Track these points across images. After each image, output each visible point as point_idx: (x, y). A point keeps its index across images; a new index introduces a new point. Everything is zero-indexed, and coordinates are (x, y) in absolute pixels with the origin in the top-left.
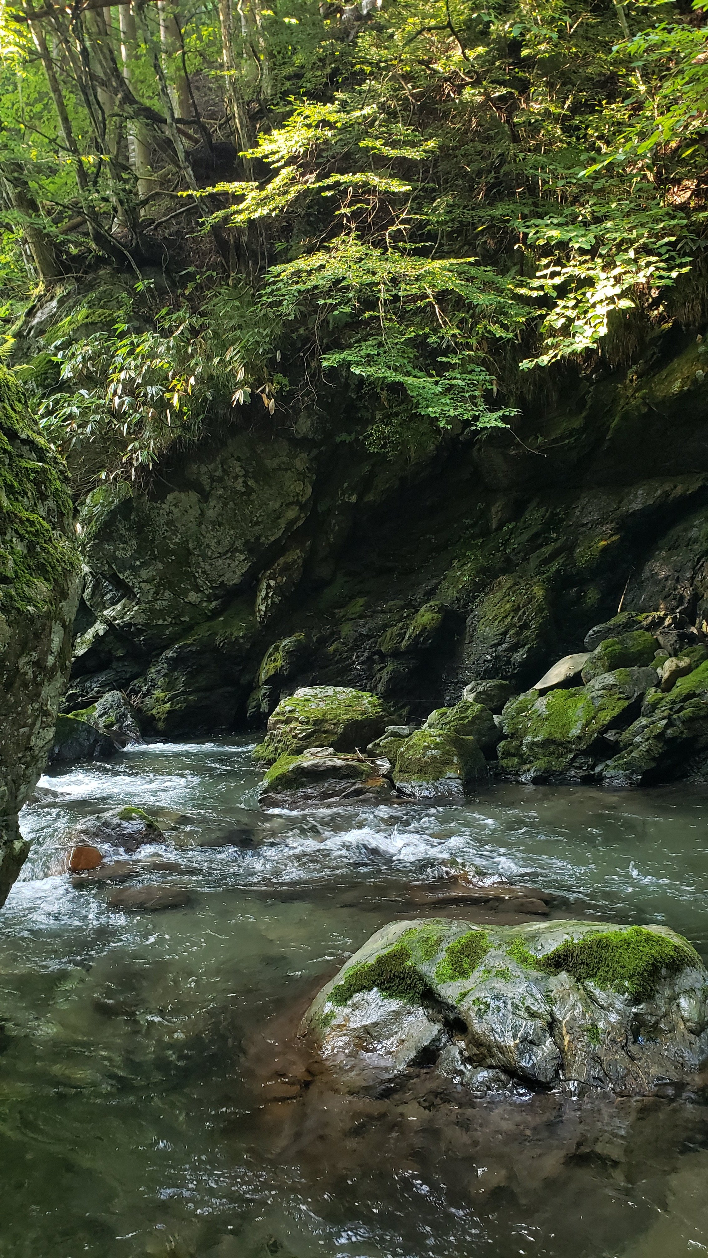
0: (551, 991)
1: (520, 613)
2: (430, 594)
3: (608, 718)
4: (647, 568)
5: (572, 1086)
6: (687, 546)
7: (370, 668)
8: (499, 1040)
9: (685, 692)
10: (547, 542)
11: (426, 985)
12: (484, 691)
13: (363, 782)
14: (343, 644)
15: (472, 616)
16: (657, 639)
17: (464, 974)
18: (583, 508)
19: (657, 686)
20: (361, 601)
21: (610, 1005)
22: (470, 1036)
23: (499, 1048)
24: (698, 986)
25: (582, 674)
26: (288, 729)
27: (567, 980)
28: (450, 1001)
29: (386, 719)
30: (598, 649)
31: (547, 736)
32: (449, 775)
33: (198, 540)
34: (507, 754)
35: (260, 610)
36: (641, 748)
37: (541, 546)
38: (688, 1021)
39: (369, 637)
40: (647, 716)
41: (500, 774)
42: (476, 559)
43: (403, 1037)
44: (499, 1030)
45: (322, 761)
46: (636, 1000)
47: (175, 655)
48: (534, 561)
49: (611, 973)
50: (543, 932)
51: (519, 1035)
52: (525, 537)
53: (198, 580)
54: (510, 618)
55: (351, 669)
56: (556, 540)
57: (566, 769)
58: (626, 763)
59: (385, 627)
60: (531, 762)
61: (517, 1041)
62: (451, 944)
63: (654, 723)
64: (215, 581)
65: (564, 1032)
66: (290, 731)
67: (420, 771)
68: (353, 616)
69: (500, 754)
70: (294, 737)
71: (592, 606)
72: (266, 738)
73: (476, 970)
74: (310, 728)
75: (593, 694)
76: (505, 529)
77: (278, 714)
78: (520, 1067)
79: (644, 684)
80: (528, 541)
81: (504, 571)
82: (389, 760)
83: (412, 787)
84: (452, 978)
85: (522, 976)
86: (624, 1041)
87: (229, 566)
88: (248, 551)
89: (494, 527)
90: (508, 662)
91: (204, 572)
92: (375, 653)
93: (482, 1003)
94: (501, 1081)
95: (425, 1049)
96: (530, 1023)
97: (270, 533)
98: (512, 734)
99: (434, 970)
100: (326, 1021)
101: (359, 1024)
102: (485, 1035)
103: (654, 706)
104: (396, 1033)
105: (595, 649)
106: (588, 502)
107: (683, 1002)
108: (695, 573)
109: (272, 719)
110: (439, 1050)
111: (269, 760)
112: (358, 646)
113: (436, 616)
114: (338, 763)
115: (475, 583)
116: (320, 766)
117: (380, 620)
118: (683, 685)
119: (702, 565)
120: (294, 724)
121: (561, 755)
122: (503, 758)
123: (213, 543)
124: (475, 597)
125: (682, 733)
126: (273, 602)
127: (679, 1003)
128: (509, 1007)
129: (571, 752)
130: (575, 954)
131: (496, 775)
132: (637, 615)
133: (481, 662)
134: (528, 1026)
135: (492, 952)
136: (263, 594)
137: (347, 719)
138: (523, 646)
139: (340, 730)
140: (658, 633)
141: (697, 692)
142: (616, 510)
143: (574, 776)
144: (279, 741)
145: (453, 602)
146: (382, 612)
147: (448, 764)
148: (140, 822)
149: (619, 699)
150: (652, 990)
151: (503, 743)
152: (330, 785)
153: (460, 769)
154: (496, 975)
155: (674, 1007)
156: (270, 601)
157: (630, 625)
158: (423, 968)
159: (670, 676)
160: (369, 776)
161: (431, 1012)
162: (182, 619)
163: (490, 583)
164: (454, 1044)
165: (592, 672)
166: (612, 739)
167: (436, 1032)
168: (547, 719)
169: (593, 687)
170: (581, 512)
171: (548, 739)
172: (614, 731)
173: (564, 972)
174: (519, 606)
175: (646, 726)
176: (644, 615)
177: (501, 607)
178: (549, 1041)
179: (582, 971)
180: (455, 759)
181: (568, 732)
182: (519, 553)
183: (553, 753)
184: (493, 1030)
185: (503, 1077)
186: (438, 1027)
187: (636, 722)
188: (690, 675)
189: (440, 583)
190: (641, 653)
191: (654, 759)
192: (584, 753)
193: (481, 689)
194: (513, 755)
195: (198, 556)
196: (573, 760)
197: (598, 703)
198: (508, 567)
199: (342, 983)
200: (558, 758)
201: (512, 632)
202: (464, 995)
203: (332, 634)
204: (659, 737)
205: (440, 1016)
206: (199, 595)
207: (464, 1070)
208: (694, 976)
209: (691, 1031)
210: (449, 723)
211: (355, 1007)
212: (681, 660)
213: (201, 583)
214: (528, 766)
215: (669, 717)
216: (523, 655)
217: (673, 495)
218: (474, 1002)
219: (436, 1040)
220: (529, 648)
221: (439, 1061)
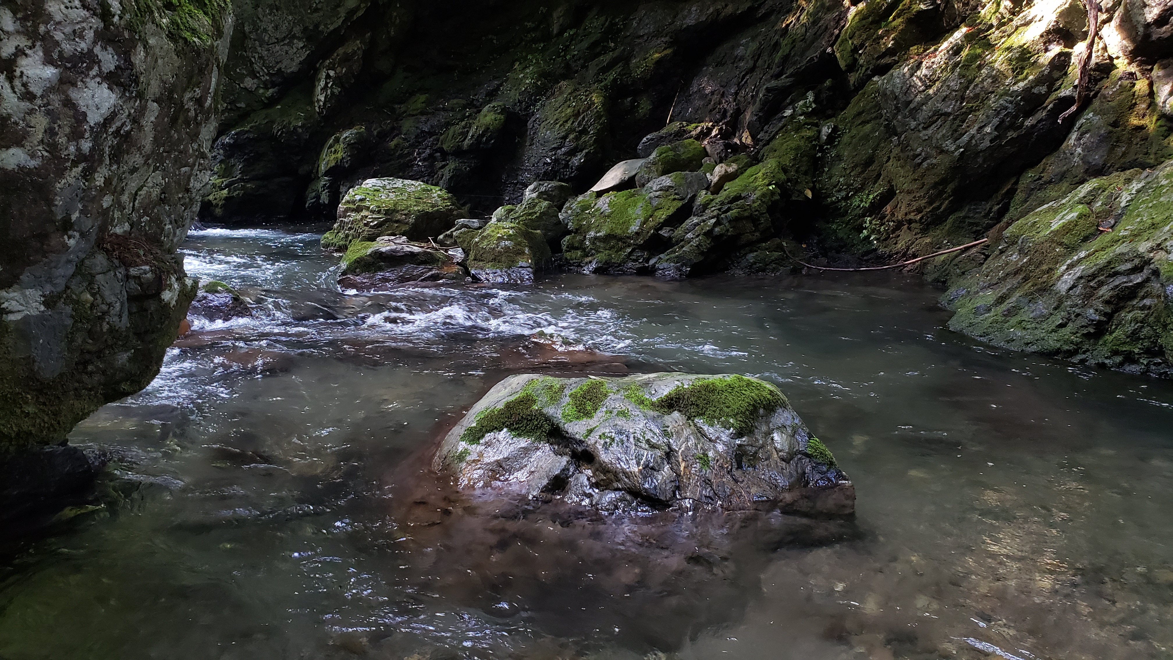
0: (668, 427)
1: (580, 118)
2: (492, 95)
3: (664, 217)
4: (695, 83)
5: (687, 503)
6: (733, 63)
7: (432, 166)
8: (625, 467)
9: (733, 195)
10: (606, 50)
11: (553, 424)
12: (545, 190)
13: (439, 268)
14: (404, 139)
15: (533, 119)
16: (704, 148)
17: (588, 415)
18: (640, 20)
19: (707, 189)
20: (423, 98)
21: (718, 438)
22: (597, 465)
23: (625, 473)
24: (788, 423)
25: (636, 178)
26: (359, 217)
27: (680, 418)
28: (577, 436)
29: (455, 213)
30: (653, 155)
31: (609, 231)
32: (520, 264)
33: (254, 23)
34: (571, 248)
35: (319, 101)
36: (692, 243)
37: (599, 54)
38: (781, 451)
39: (430, 134)
40: (697, 215)
41: (564, 265)
42: (537, 62)
43: (533, 469)
44: (624, 459)
45: (400, 247)
46: (739, 434)
47: (232, 141)
48: (593, 68)
49: (718, 411)
50: (654, 380)
51: (642, 462)
52: (585, 44)
53: (255, 66)
54: (570, 122)
55: (413, 165)
56: (613, 50)
57: (624, 262)
58: (677, 257)
59: (448, 124)
60: (592, 255)
61: (641, 468)
62: (574, 390)
63: (704, 221)
64: (273, 68)
65: (680, 460)
66: (361, 219)
67: (494, 260)
68: (415, 113)
69: (564, 248)
70: (366, 225)
71: (644, 116)
72: (335, 226)
73: (598, 411)
74: (382, 217)
75: (652, 195)
76: (566, 35)
77: (348, 202)
78: (644, 488)
79: (696, 187)
80: (587, 49)
81: (564, 77)
82: (463, 249)
83: (487, 274)
84: (577, 418)
85: (641, 415)
86: (730, 467)
87: (287, 53)
88: (306, 39)
89: (555, 32)
90: (567, 166)
91: (261, 58)
92: (437, 151)
93: (607, 437)
94: (627, 501)
95: (557, 477)
96: (650, 453)
97: (329, 22)
98: (576, 229)
99: (560, 412)
100: (461, 457)
101: (492, 460)
102: (611, 463)
103: (705, 206)
104: (526, 466)
105: (650, 155)
106: (645, 15)
107: (776, 436)
108: (740, 89)
109: (341, 207)
110: (568, 478)
111: (340, 247)
112: (419, 142)
113: (498, 116)
114: (416, 249)
115: (537, 87)
116: (399, 252)
117: (442, 117)
118: (731, 188)
119: (746, 82)
120: (364, 213)
121: (621, 249)
122: (567, 251)
123: (270, 28)
124: (536, 101)
125: (728, 230)
126: (332, 93)
127: (773, 437)
128: (632, 440)
129: (629, 246)
130: (686, 397)
131: (560, 266)
132: (688, 125)
133: (541, 164)
134: (647, 455)
135: (611, 396)
136: (322, 83)
137: (418, 211)
138: (581, 151)
139: (411, 221)
140: (706, 142)
141: (743, 195)
142: (670, 24)
143: (631, 268)
144: (350, 229)
145: (516, 104)
146: (444, 109)
147: (520, 254)
148: (226, 295)
149: (674, 199)
150: (752, 426)
151: (568, 237)
152: (408, 270)
153: (531, 259)
154: (617, 415)
155: (769, 441)
156: (329, 92)
157: (681, 134)
158: (550, 411)
159: (719, 180)
160: (444, 263)
161: (556, 447)
162: (238, 105)
163: (551, 88)
164: (581, 472)
165: (646, 176)
166: (666, 235)
167: (565, 463)
168: (609, 216)
169: (651, 188)
170: (638, 24)
171: (609, 235)
172: (668, 228)
173: (676, 412)
174: (579, 111)
175: (698, 224)
176: (694, 125)
177: (562, 112)
178: (667, 467)
179: (692, 410)
180: (527, 251)
181: (628, 229)
182: (579, 59)
183: (613, 247)
184: (618, 459)
185: (628, 498)
186: (565, 460)
187: (688, 221)
188: (737, 180)
189: (501, 85)
190: (690, 160)
191: (702, 253)
192: (642, 248)
193: (543, 189)
194: (577, 249)
195: (255, 40)
196: (630, 253)
197: (655, 203)
198: (567, 74)
199: (474, 425)
200: (617, 252)
201: (571, 136)
202: (590, 431)
203: (393, 129)
204: (708, 234)
205: (568, 450)
206: (255, 81)
207: (593, 493)
208: (785, 416)
209: (783, 459)
210: (518, 218)
211: (488, 444)
212: (730, 166)
213: (258, 69)
214: (590, 258)
215: (717, 216)
216: (580, 159)
217: (723, 14)
218: (600, 436)
219: (565, 470)
220: (587, 153)
221: (568, 486)
